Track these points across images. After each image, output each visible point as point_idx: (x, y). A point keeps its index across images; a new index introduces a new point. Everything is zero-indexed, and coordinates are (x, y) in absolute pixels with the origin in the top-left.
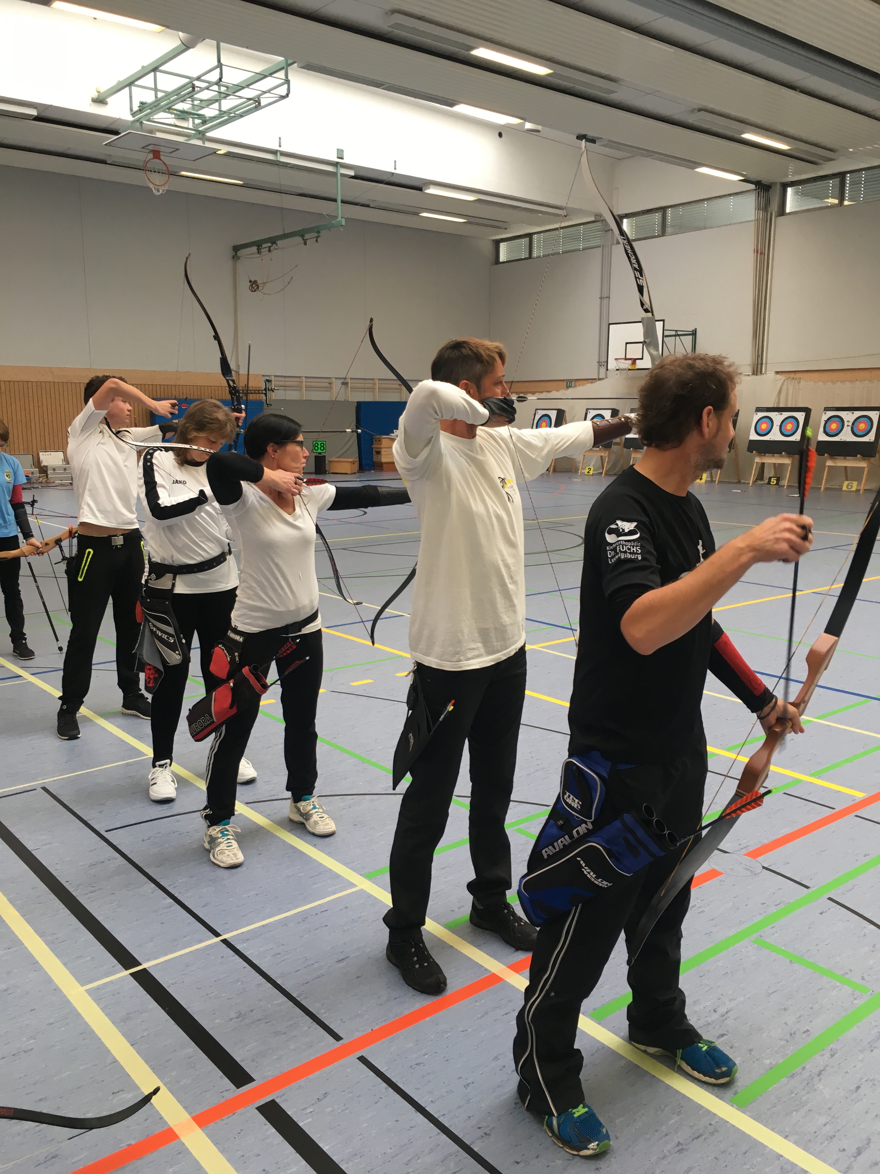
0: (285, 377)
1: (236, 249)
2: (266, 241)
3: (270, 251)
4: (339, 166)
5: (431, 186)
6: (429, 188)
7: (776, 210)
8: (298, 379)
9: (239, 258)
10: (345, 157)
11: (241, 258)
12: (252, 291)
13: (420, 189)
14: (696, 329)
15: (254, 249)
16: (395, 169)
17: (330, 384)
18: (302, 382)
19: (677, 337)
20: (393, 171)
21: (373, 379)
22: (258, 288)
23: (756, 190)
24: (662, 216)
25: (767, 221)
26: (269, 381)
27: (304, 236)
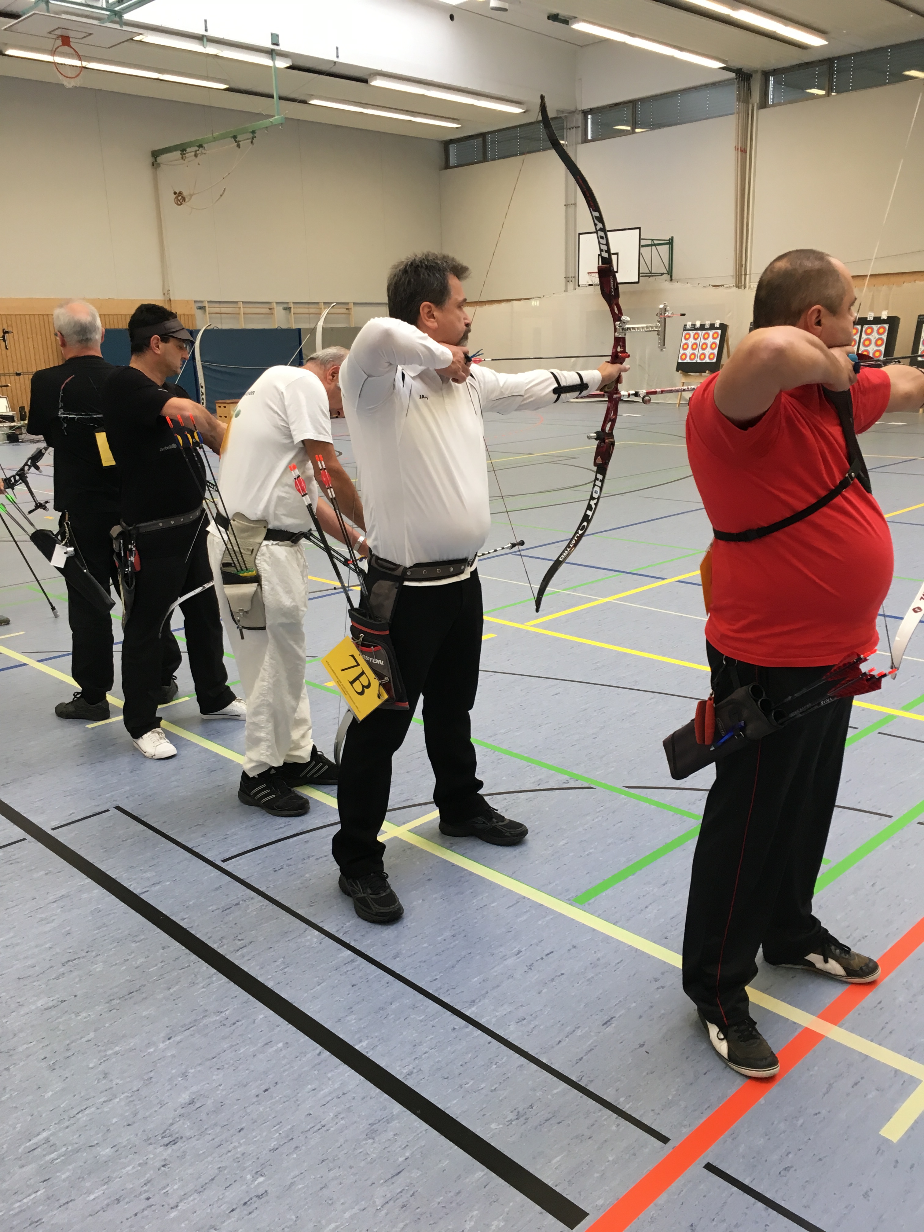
0: (220, 302)
1: (156, 154)
2: (190, 144)
3: (196, 156)
4: (274, 54)
5: (378, 77)
6: (376, 79)
7: (758, 101)
8: (234, 305)
9: (159, 165)
10: (281, 42)
11: (161, 165)
12: (178, 205)
13: (365, 81)
14: (672, 237)
15: (178, 154)
16: (338, 57)
17: (270, 309)
18: (240, 308)
19: (654, 247)
20: (336, 59)
21: (318, 303)
22: (184, 199)
23: (736, 79)
24: (631, 111)
25: (748, 114)
26: (202, 308)
27: (236, 138)
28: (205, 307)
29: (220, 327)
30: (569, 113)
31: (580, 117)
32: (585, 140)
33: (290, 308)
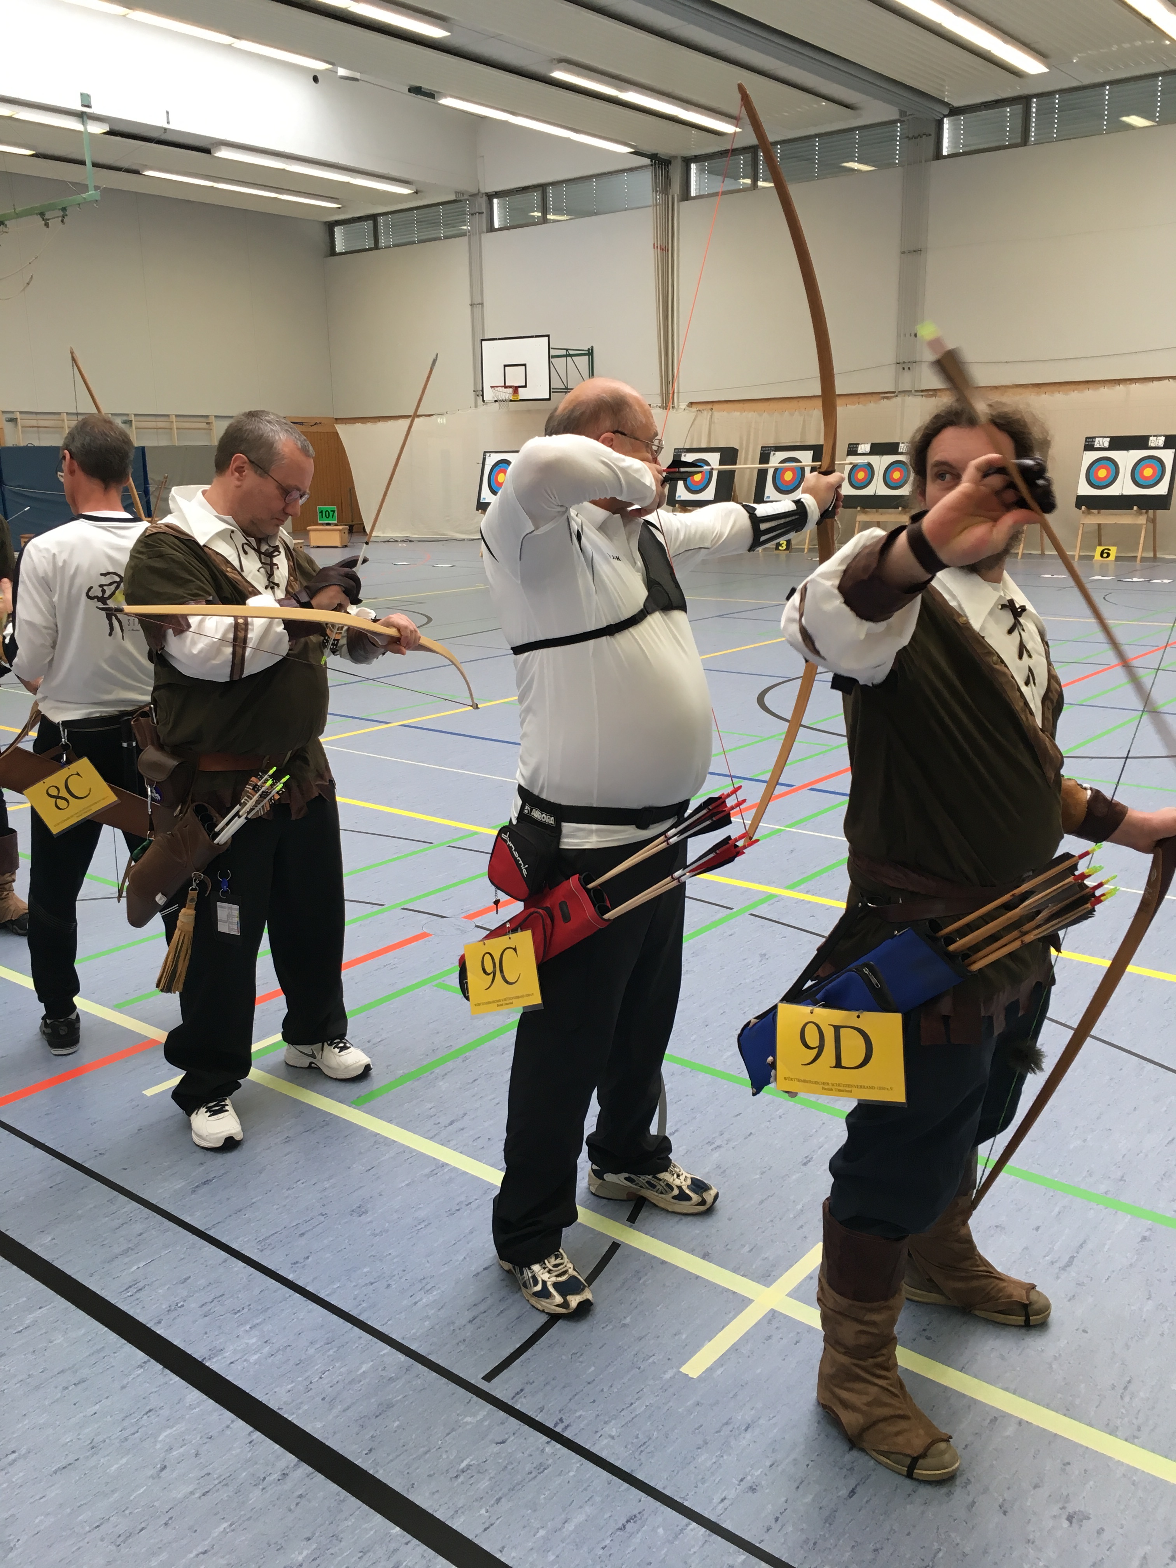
4: (85, 118)
5: (223, 148)
6: (220, 150)
7: (679, 193)
10: (93, 104)
13: (207, 151)
14: (592, 347)
16: (168, 123)
19: (569, 358)
20: (166, 126)
23: (652, 165)
24: (540, 196)
25: (668, 207)
26: (13, 420)
27: (44, 215)
28: (16, 419)
29: (36, 444)
30: (470, 196)
31: (483, 201)
32: (491, 229)
33: (131, 421)
